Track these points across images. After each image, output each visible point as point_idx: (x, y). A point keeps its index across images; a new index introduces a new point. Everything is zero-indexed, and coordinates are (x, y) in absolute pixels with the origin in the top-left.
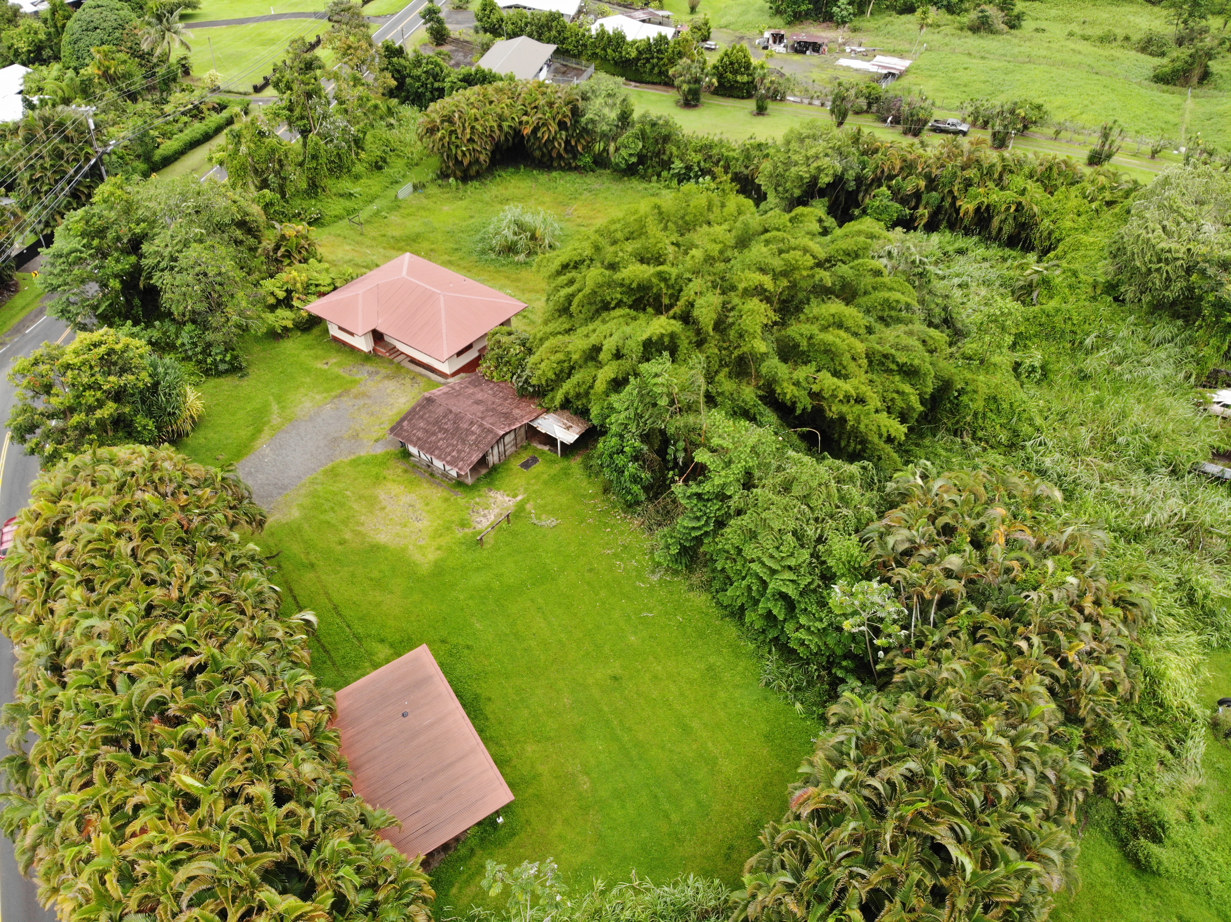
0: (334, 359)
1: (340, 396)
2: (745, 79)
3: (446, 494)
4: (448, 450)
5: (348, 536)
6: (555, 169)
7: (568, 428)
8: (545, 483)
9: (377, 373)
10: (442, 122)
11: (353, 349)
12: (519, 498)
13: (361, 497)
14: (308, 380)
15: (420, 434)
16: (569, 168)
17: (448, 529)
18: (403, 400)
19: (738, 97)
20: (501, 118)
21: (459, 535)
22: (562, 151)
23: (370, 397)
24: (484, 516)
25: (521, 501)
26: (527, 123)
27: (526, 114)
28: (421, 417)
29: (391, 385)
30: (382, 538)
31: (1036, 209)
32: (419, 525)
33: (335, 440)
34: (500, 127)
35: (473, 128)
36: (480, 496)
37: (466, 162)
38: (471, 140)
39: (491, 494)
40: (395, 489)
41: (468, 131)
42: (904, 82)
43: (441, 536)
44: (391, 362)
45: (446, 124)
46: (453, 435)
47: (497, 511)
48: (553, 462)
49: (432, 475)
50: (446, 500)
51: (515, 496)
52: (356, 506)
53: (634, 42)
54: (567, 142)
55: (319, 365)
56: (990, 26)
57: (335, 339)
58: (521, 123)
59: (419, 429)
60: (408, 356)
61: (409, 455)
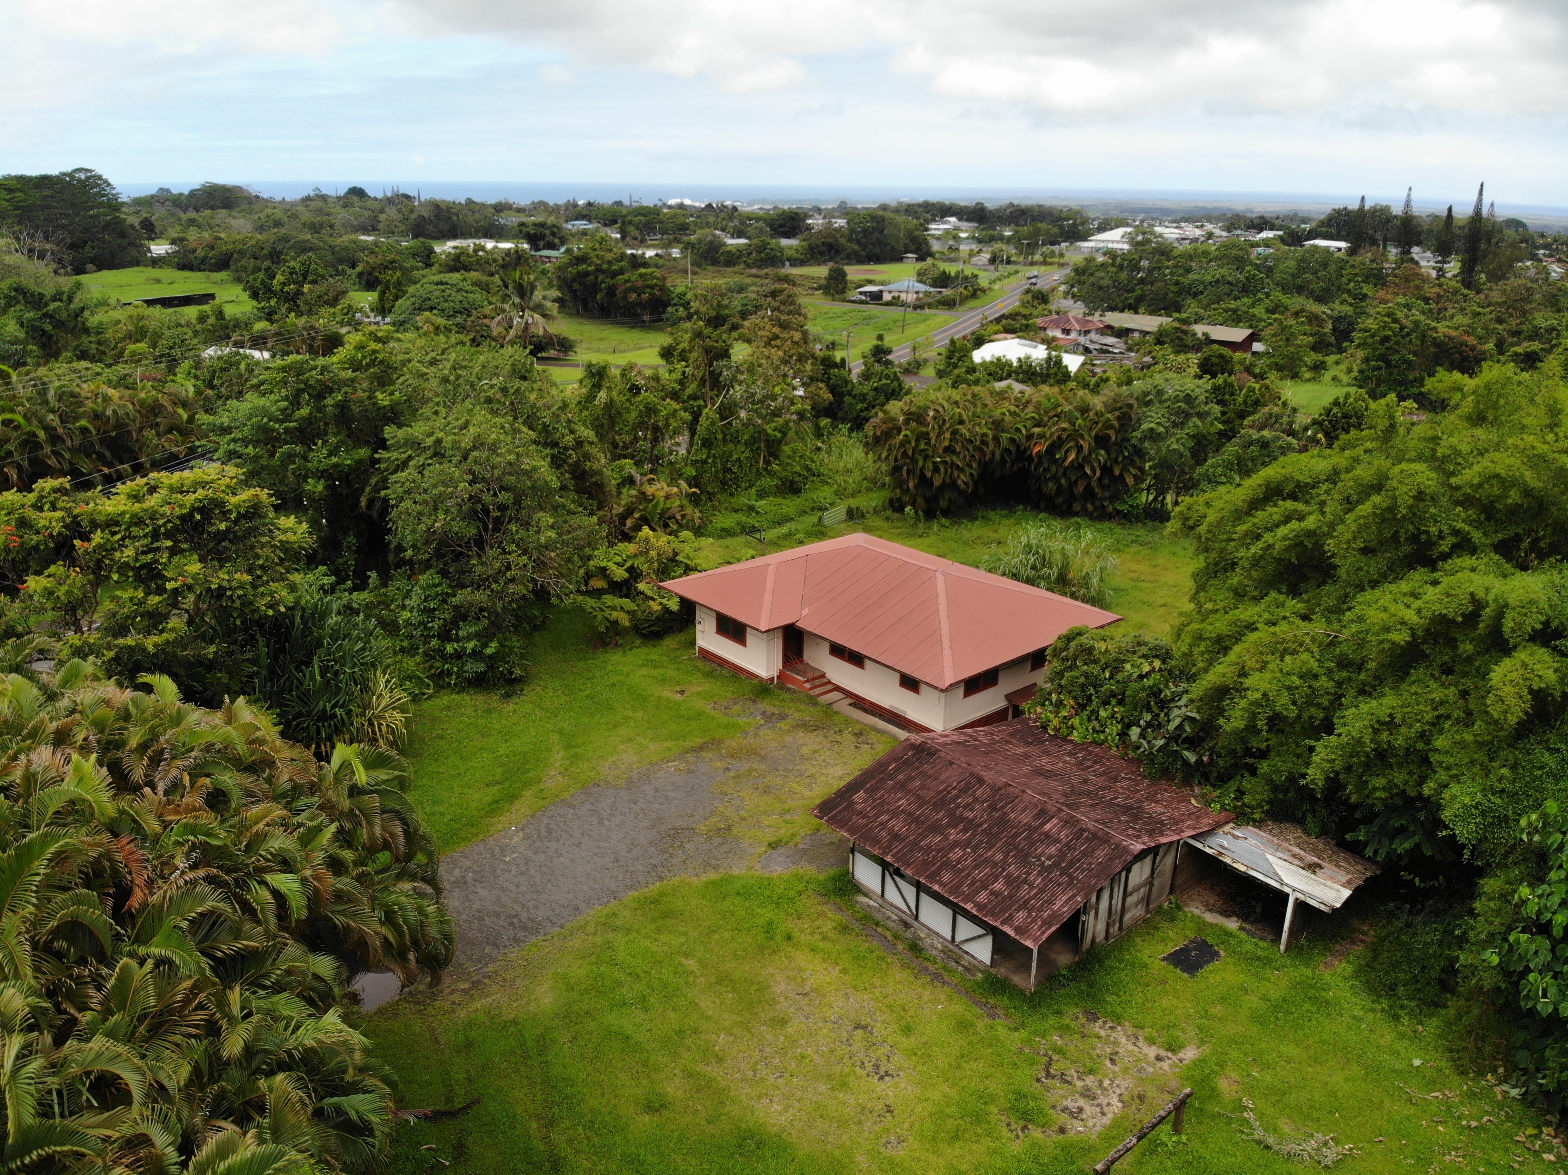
0: (699, 686)
1: (701, 748)
3: (959, 1007)
5: (674, 1089)
7: (1313, 868)
8: (1257, 1018)
9: (783, 717)
10: (907, 422)
12: (1189, 1054)
17: (978, 1118)
20: (999, 426)
21: (1016, 1148)
22: (1094, 484)
23: (763, 758)
24: (1087, 1094)
25: (1200, 1062)
26: (1042, 436)
27: (1040, 424)
28: (902, 786)
29: (810, 741)
30: (773, 1115)
34: (996, 439)
35: (955, 433)
36: (1064, 1029)
37: (937, 482)
38: (949, 450)
39: (1096, 1028)
41: (947, 435)
44: (813, 701)
45: (913, 424)
48: (1266, 962)
49: (915, 948)
50: (963, 1026)
51: (1173, 1047)
54: (1106, 470)
55: (665, 692)
57: (706, 655)
58: (1030, 437)
60: (848, 694)
61: (857, 888)
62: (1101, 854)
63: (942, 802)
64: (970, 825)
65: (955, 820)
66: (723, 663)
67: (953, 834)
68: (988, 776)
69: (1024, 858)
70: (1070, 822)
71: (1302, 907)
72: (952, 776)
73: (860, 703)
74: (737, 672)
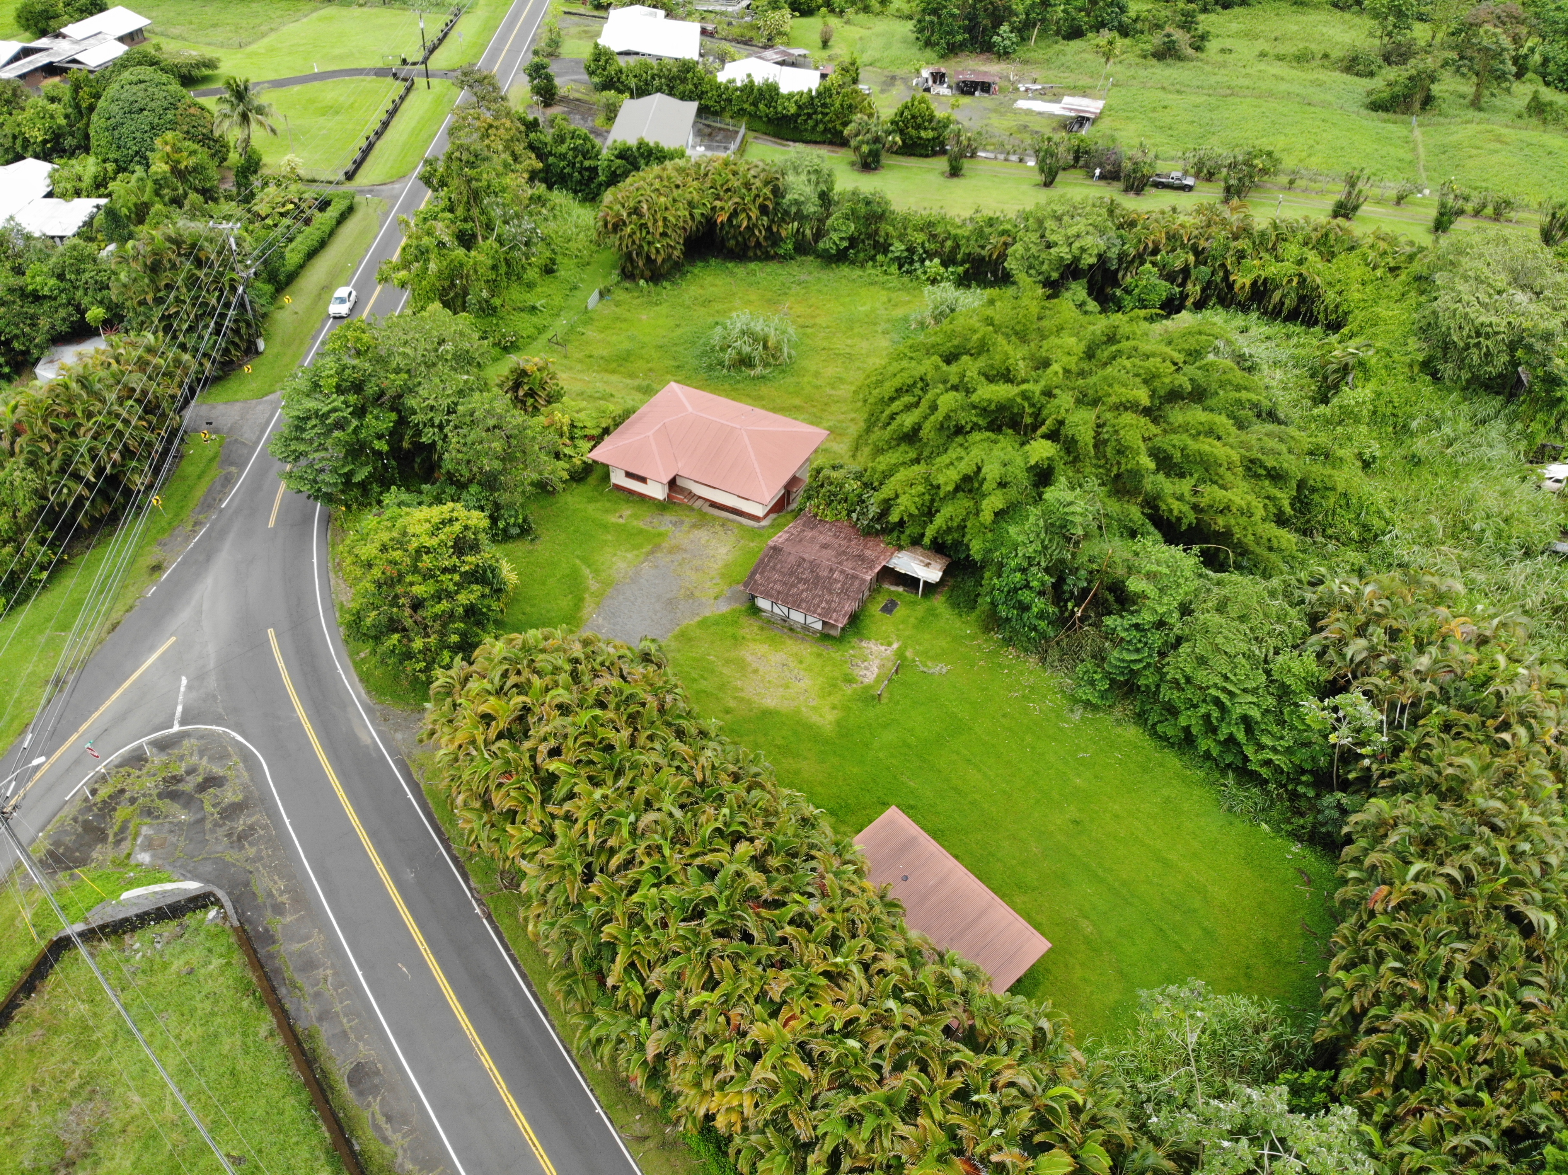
0: (627, 511)
1: (652, 552)
2: (930, 134)
3: (815, 649)
4: (816, 601)
5: (732, 704)
6: (751, 260)
7: (928, 565)
8: (915, 627)
9: (682, 523)
10: (629, 215)
11: (643, 498)
12: (895, 646)
13: (728, 661)
14: (609, 537)
15: (778, 587)
16: (767, 258)
17: (834, 686)
18: (723, 550)
19: (921, 156)
20: (691, 205)
21: (849, 692)
22: (761, 239)
23: (685, 551)
24: (867, 669)
25: (899, 648)
26: (722, 209)
27: (718, 198)
28: (774, 568)
29: (702, 535)
30: (769, 703)
31: (1318, 280)
32: (801, 684)
33: (670, 602)
34: (691, 215)
35: (665, 219)
36: (853, 648)
37: (659, 260)
38: (664, 235)
39: (864, 644)
40: (762, 649)
41: (660, 223)
42: (1104, 126)
43: (830, 694)
44: (692, 509)
45: (634, 217)
46: (816, 585)
47: (877, 662)
48: (914, 603)
49: (791, 630)
50: (819, 655)
51: (890, 644)
52: (725, 671)
53: (790, 96)
54: (769, 229)
55: (613, 519)
56: (1176, 51)
57: (618, 488)
58: (713, 209)
59: (775, 582)
60: (706, 500)
61: (760, 610)
62: (857, 583)
63: (792, 573)
64: (806, 581)
65: (800, 580)
66: (631, 492)
67: (801, 587)
68: (806, 556)
69: (830, 592)
70: (842, 572)
71: (925, 583)
72: (792, 560)
73: (714, 505)
74: (643, 497)
